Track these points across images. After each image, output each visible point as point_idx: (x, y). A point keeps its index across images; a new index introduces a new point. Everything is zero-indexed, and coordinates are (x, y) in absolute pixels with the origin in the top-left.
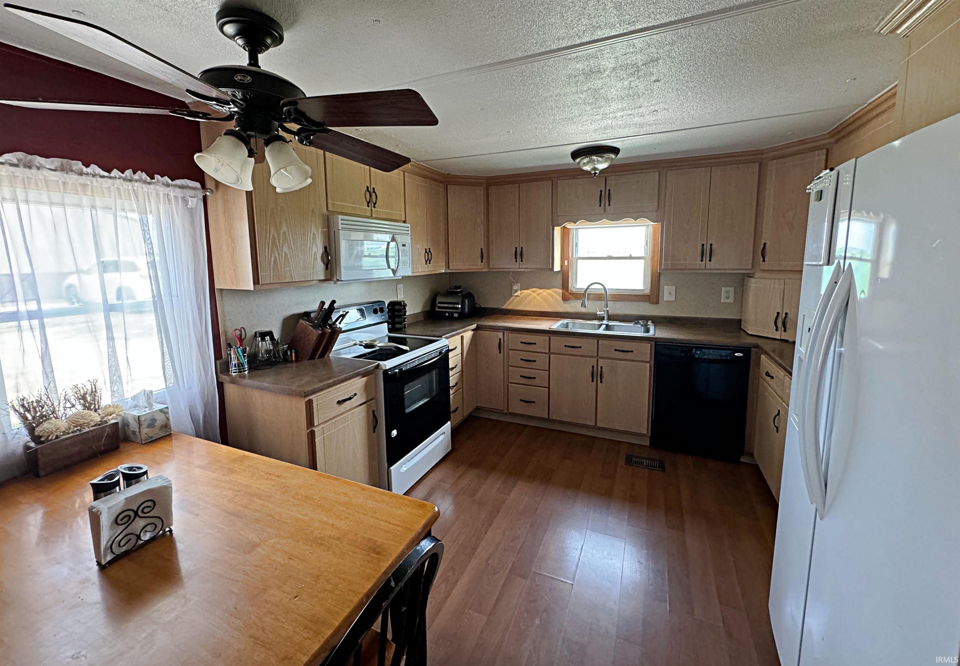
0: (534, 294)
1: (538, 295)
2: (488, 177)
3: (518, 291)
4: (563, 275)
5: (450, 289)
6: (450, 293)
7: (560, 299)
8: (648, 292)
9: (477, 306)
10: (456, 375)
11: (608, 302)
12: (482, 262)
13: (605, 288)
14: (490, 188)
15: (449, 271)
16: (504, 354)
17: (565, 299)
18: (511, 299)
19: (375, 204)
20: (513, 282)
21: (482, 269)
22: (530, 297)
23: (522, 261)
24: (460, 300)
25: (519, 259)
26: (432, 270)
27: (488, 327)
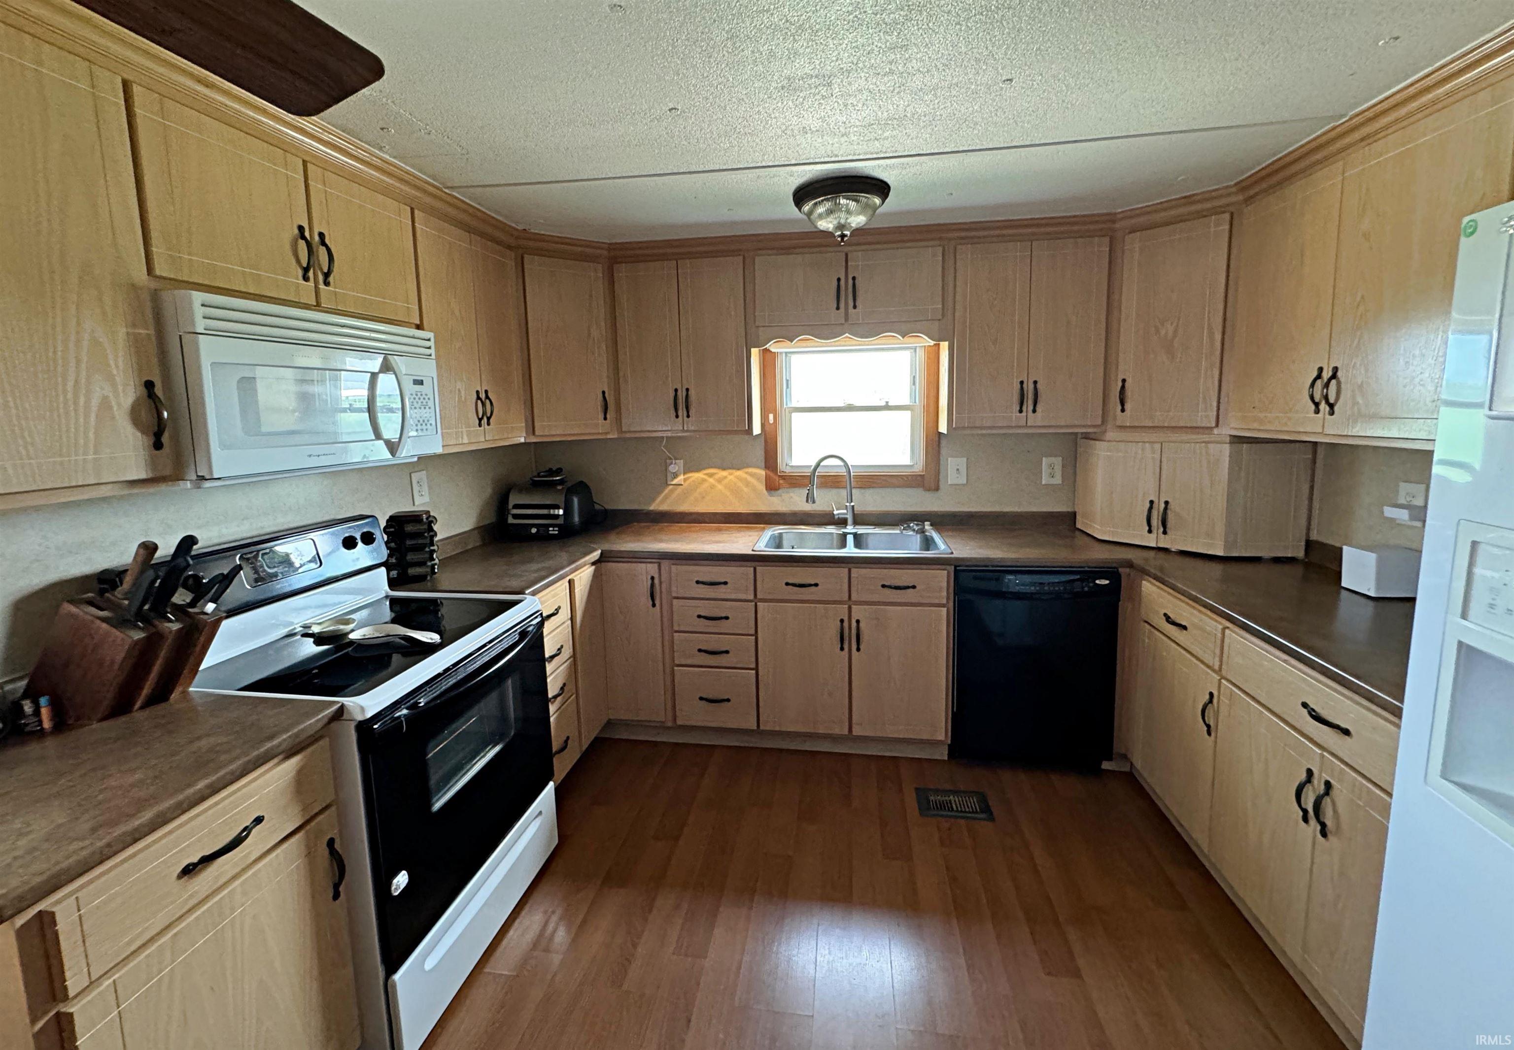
0: (711, 480)
1: (720, 481)
2: (610, 244)
3: (680, 474)
4: (766, 441)
5: (539, 476)
6: (537, 485)
7: (762, 487)
8: (919, 468)
9: (597, 507)
10: (561, 668)
11: (854, 491)
12: (605, 419)
13: (846, 465)
14: (616, 266)
15: (533, 439)
16: (661, 608)
17: (771, 487)
18: (666, 491)
19: (327, 275)
20: (670, 459)
21: (607, 433)
22: (705, 486)
23: (688, 416)
24: (560, 499)
25: (682, 412)
26: (496, 438)
27: (625, 555)
